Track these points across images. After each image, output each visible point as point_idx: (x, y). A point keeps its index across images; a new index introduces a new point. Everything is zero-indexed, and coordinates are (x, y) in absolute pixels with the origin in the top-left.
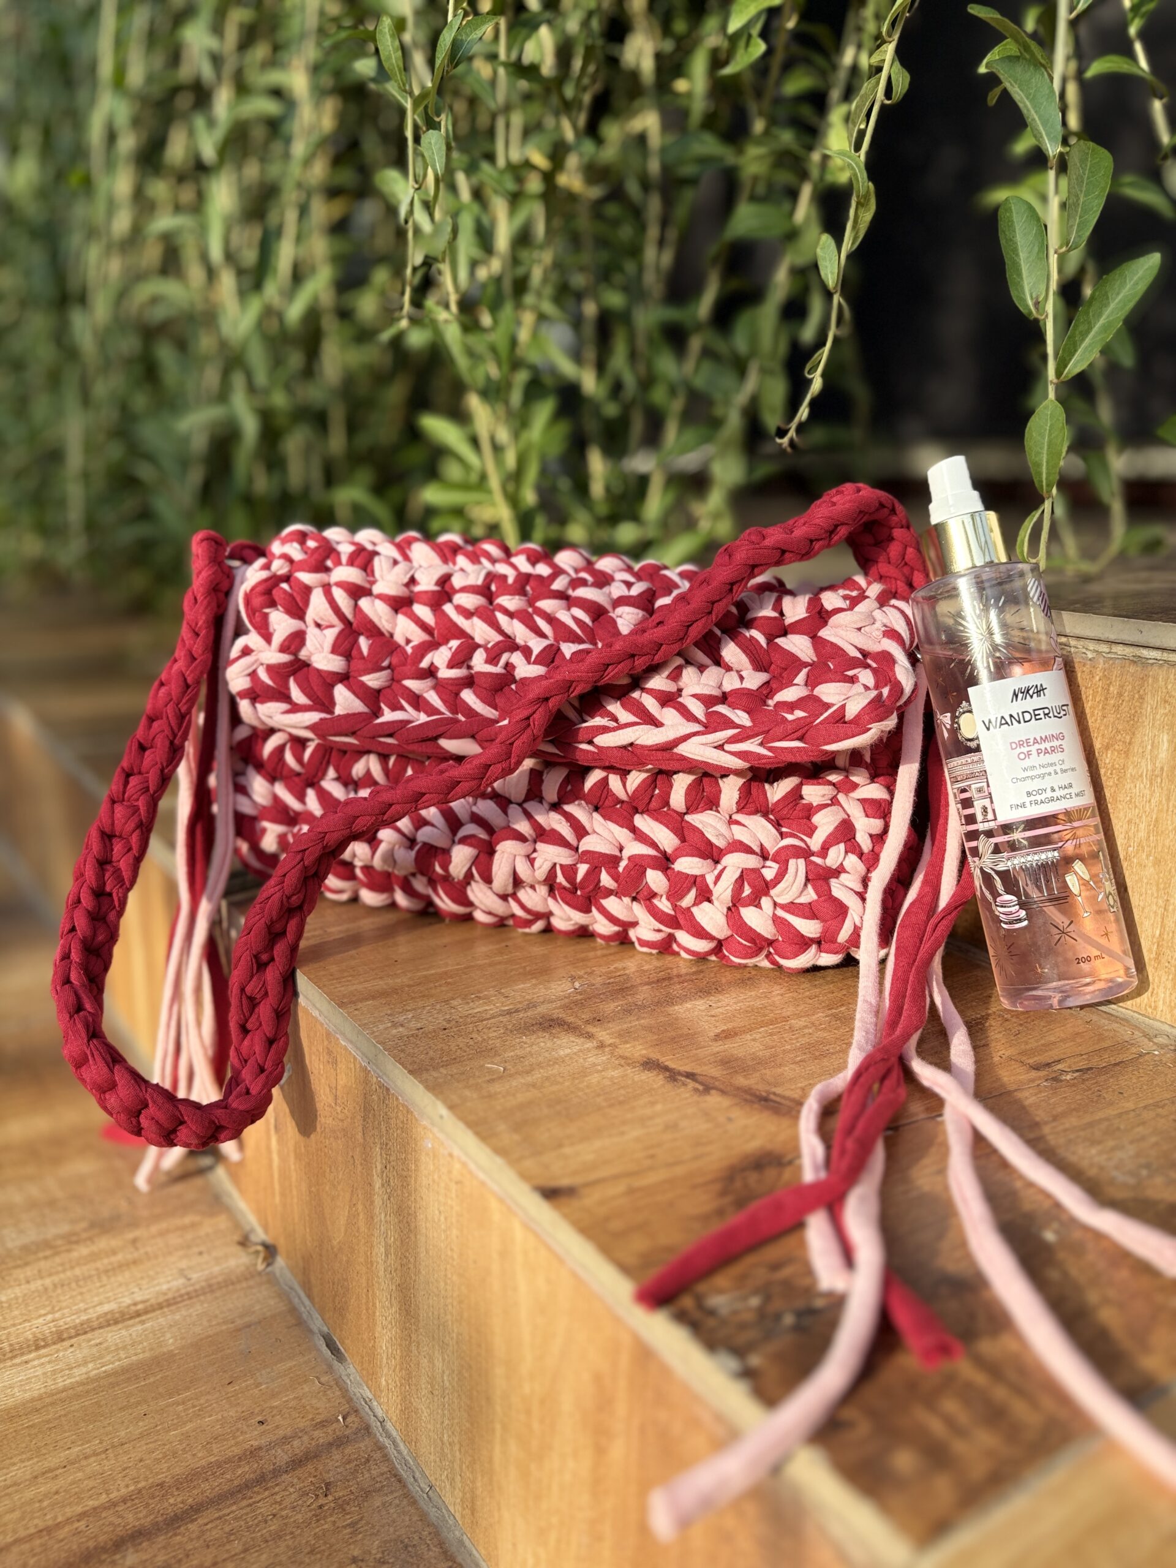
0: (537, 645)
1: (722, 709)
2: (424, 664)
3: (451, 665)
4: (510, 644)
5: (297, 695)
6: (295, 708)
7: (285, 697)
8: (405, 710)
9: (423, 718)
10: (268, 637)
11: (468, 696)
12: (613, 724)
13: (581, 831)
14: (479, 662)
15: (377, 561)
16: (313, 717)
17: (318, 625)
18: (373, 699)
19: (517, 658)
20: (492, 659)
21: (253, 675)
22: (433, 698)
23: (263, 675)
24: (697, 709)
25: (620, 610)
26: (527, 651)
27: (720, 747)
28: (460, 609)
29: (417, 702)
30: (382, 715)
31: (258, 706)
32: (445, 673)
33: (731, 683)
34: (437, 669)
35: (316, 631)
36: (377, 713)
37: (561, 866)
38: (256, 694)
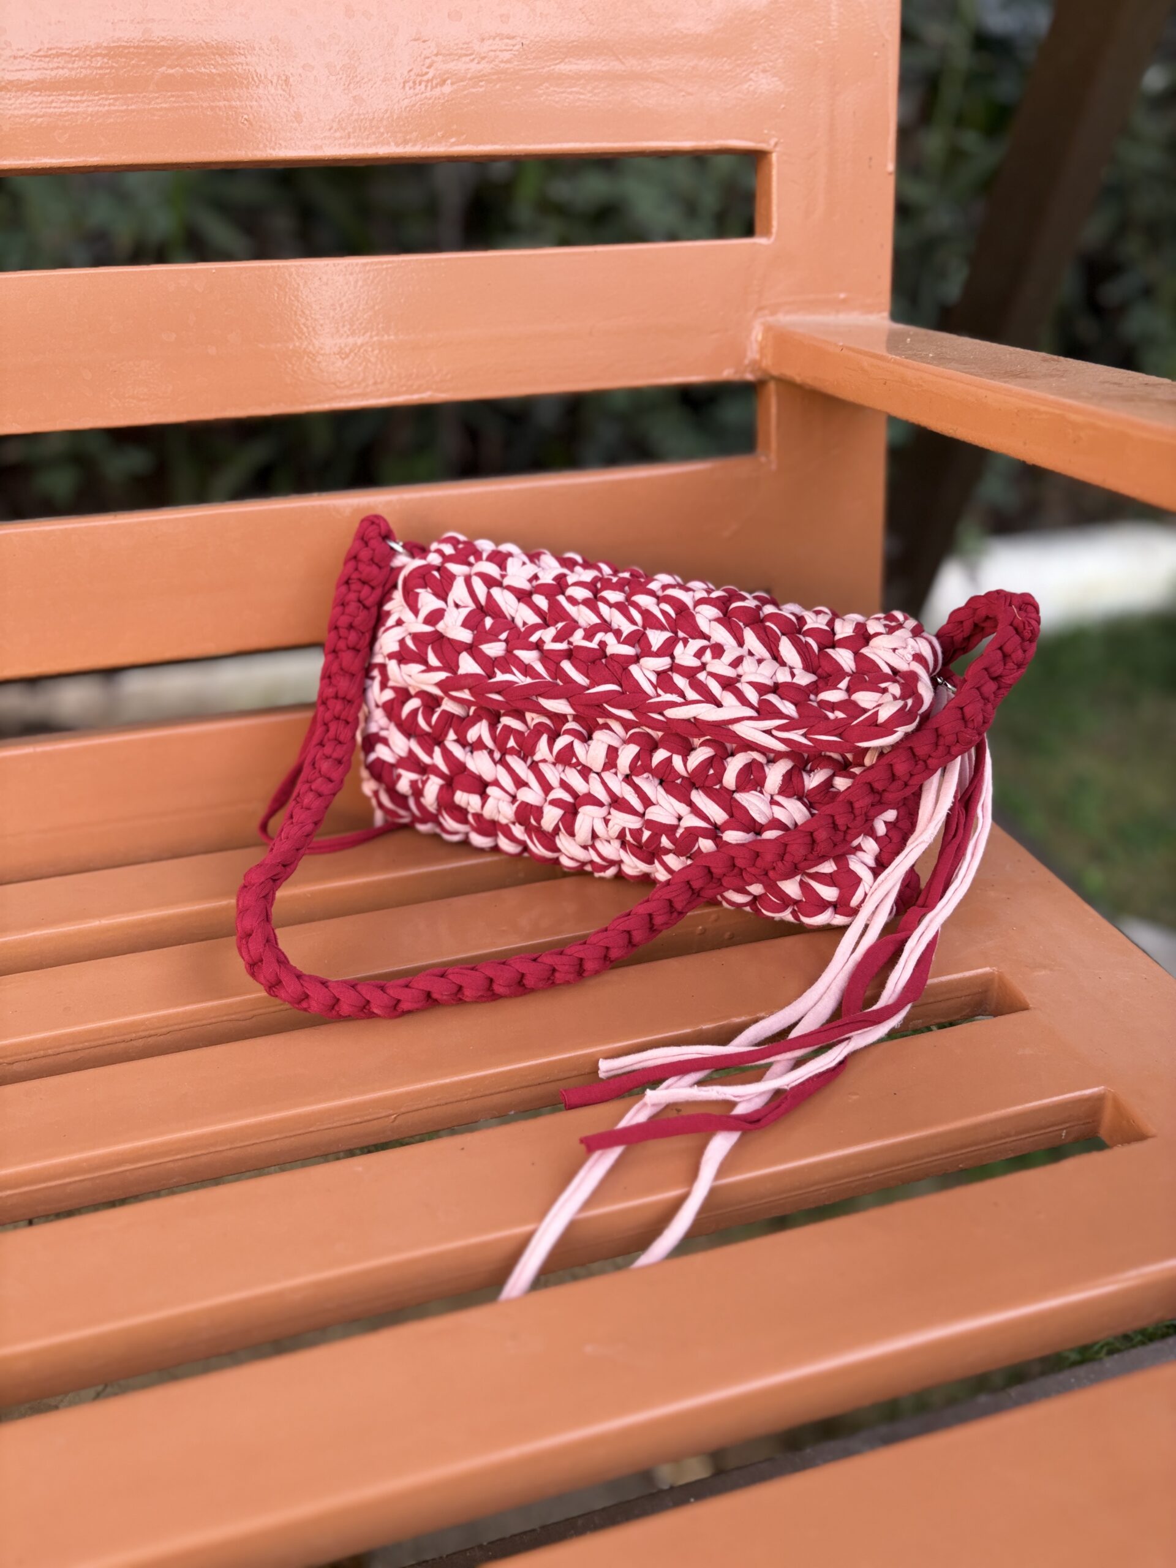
0: (627, 628)
1: (772, 698)
2: (534, 638)
3: (555, 639)
4: (605, 626)
5: (433, 660)
6: (430, 669)
7: (424, 661)
8: (514, 674)
9: (528, 680)
10: (415, 611)
11: (566, 665)
12: (680, 700)
13: (647, 802)
14: (578, 638)
15: (510, 561)
16: (442, 675)
17: (457, 606)
18: (490, 665)
19: (610, 638)
20: (589, 634)
21: (402, 642)
22: (539, 668)
23: (410, 643)
24: (752, 696)
25: (700, 608)
26: (618, 633)
27: (768, 732)
28: (572, 601)
29: (527, 670)
30: (495, 677)
31: (402, 666)
32: (550, 646)
33: (783, 677)
34: (544, 642)
35: (455, 609)
36: (492, 675)
37: (630, 830)
38: (403, 656)
